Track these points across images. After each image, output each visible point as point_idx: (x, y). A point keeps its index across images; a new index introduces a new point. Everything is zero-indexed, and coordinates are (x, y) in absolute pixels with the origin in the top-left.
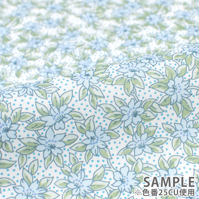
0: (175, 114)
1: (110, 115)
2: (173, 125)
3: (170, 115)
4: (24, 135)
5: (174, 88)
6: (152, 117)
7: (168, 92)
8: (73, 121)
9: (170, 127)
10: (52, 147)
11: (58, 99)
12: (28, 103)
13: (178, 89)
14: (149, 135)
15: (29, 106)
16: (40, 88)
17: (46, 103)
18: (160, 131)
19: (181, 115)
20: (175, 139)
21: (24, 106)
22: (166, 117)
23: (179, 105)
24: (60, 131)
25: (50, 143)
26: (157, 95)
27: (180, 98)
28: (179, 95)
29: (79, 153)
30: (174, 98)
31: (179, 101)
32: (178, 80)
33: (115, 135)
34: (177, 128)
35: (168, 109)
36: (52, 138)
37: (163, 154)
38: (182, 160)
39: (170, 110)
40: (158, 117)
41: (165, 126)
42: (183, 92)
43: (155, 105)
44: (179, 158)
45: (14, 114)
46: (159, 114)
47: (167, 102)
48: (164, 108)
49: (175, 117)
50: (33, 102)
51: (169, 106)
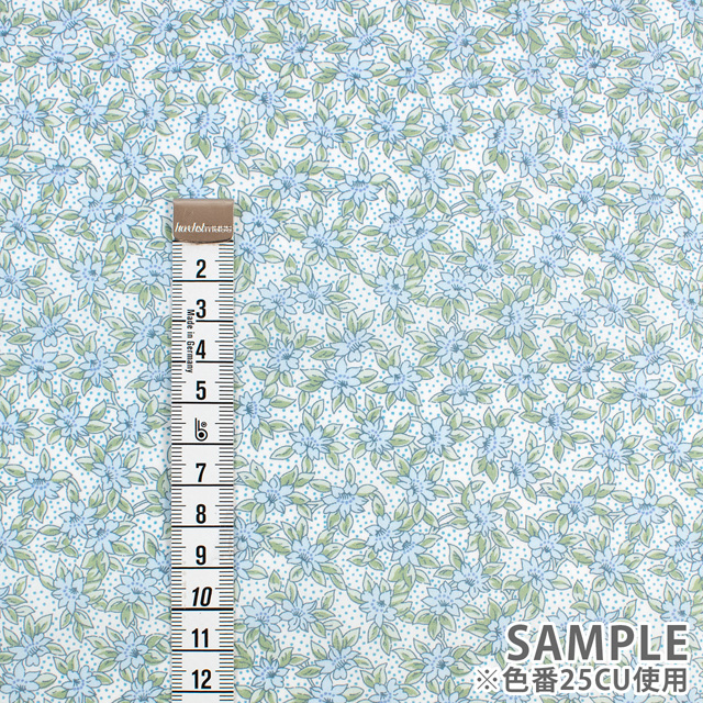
0: (512, 352)
1: (422, 346)
2: (508, 367)
3: (505, 353)
4: (308, 365)
5: (511, 317)
6: (480, 354)
7: (501, 321)
8: (373, 351)
9: (504, 370)
10: (343, 384)
11: (355, 322)
12: (317, 324)
13: (517, 318)
14: (475, 378)
15: (318, 329)
16: (333, 303)
17: (340, 326)
18: (491, 375)
19: (520, 354)
20: (511, 387)
21: (312, 327)
22: (499, 355)
23: (518, 340)
24: (355, 364)
25: (341, 379)
26: (487, 324)
27: (518, 331)
28: (517, 326)
29: (377, 396)
30: (510, 330)
31: (517, 333)
32: (517, 306)
33: (427, 375)
34: (515, 372)
35: (502, 345)
36: (343, 373)
37: (491, 406)
38: (516, 417)
39: (504, 346)
40: (487, 355)
41: (497, 368)
42: (523, 322)
43: (483, 338)
44: (512, 413)
45: (298, 337)
46: (489, 351)
47: (501, 335)
48: (496, 343)
49: (511, 357)
50: (322, 323)
51: (503, 341)
